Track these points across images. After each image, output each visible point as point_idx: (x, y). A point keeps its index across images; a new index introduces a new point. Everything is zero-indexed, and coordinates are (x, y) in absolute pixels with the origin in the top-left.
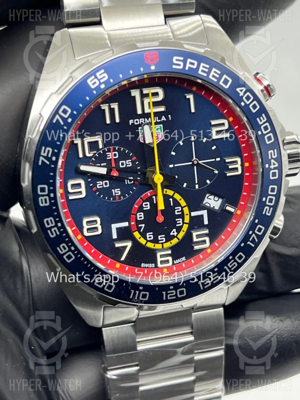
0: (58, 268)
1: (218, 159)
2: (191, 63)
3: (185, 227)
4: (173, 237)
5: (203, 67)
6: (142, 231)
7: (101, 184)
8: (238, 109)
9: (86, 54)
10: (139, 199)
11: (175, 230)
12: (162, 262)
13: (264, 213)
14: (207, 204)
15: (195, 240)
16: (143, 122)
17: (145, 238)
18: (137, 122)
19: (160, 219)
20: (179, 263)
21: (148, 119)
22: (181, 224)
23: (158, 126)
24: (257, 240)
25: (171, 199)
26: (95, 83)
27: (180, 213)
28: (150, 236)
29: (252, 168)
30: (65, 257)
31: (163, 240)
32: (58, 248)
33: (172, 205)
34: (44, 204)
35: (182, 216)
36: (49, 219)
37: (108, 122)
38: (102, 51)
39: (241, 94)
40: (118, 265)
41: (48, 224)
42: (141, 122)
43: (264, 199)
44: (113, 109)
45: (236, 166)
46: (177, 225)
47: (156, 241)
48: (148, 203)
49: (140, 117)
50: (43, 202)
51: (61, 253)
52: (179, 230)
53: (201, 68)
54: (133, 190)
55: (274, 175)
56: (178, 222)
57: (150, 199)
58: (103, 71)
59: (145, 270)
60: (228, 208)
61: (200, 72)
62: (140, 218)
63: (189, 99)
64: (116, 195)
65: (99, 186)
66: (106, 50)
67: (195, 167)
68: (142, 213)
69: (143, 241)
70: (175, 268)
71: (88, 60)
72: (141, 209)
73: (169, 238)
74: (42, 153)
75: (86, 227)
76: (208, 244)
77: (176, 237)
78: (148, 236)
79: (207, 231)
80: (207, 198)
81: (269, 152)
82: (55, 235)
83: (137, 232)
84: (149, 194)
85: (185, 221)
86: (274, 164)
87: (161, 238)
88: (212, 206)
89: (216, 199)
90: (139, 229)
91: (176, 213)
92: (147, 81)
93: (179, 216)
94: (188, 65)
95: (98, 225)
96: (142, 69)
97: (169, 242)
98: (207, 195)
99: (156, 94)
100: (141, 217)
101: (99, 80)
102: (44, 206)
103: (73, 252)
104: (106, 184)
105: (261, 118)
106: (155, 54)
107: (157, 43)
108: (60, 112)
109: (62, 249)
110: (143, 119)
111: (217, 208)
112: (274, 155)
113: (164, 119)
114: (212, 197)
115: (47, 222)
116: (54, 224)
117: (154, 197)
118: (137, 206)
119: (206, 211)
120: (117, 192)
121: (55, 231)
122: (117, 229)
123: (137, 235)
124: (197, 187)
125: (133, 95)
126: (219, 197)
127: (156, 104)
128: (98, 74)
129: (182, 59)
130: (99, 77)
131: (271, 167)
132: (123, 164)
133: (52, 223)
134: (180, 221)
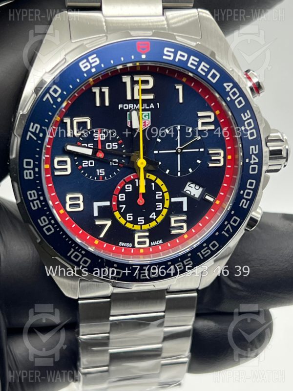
0: (38, 240)
1: (202, 150)
2: (181, 55)
3: (165, 212)
4: (152, 220)
5: (193, 60)
6: (122, 211)
7: (87, 163)
8: (224, 104)
9: (82, 38)
10: (122, 180)
11: (154, 213)
12: (139, 243)
13: (240, 205)
14: (187, 192)
15: (173, 224)
16: (132, 107)
17: (125, 218)
18: (127, 107)
19: (141, 201)
20: (156, 245)
21: (137, 105)
22: (161, 209)
23: (146, 113)
24: (231, 231)
25: (153, 184)
26: (87, 66)
27: (161, 198)
28: (130, 217)
29: (234, 161)
30: (44, 229)
31: (142, 222)
32: (39, 220)
33: (153, 189)
34: (29, 177)
35: (162, 201)
36: (32, 192)
37: (98, 104)
38: (98, 36)
39: (228, 89)
40: (96, 242)
41: (31, 197)
42: (130, 107)
43: (242, 192)
44: (104, 92)
45: (218, 157)
46: (157, 209)
47: (135, 222)
48: (131, 185)
49: (129, 102)
50: (28, 175)
51: (41, 225)
52: (158, 213)
53: (191, 61)
54: (117, 172)
55: (254, 169)
56: (158, 206)
57: (132, 182)
58: (95, 55)
59: (122, 249)
60: (207, 197)
61: (189, 65)
62: (121, 199)
63: (178, 90)
64: (101, 175)
65: (85, 165)
66: (101, 35)
67: (179, 156)
68: (124, 195)
69: (122, 221)
70: (151, 250)
71: (83, 44)
72: (123, 190)
73: (148, 221)
74: (30, 129)
75: (68, 203)
76: (185, 229)
77: (155, 220)
78: (128, 217)
79: (185, 218)
80: (189, 186)
81: (251, 147)
82: (36, 208)
83: (117, 212)
84: (132, 177)
85: (165, 206)
86: (254, 159)
87: (140, 219)
88: (192, 194)
89: (197, 187)
90: (119, 209)
91: (157, 198)
92: (138, 69)
93: (159, 201)
94: (178, 57)
95: (81, 202)
96: (133, 57)
97: (148, 225)
98: (189, 183)
99: (147, 82)
100: (123, 198)
101: (91, 64)
102: (29, 179)
103: (53, 225)
104: (91, 163)
105: (246, 114)
106: (148, 44)
107: (150, 33)
108: (51, 91)
109: (43, 221)
110: (132, 105)
111: (197, 196)
112: (256, 151)
113: (152, 106)
114: (193, 185)
115: (30, 194)
116: (36, 198)
117: (137, 180)
118: (119, 188)
119: (186, 198)
120: (101, 172)
121: (37, 203)
122: (99, 207)
123: (117, 214)
124: (179, 174)
125: (124, 80)
126: (200, 186)
127: (144, 92)
128: (90, 58)
129: (173, 50)
130: (91, 61)
131: (251, 162)
132: (109, 146)
133: (35, 196)
134: (160, 205)
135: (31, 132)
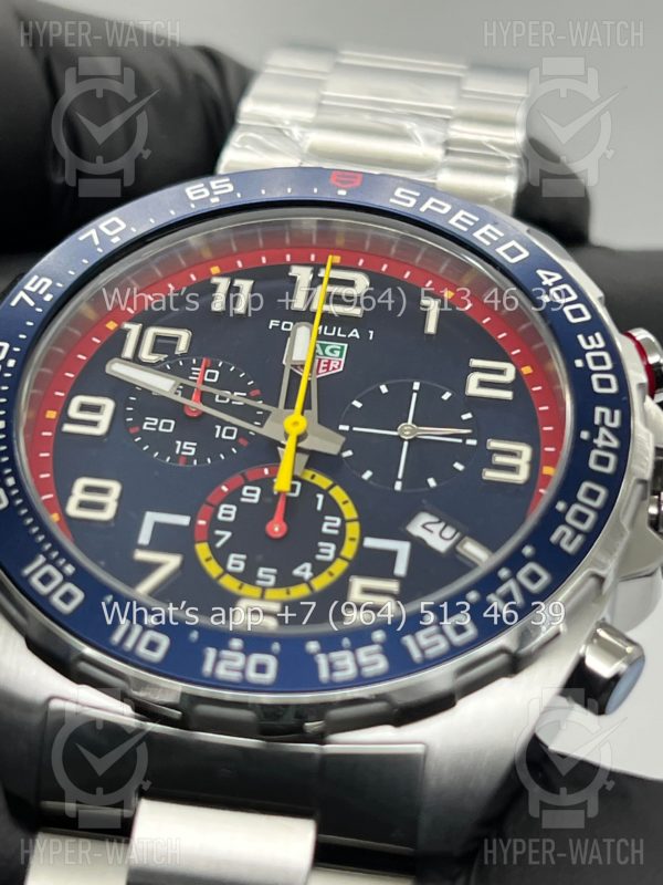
1: (472, 442)
2: (435, 205)
3: (339, 567)
4: (300, 580)
5: (464, 217)
6: (218, 545)
7: (155, 424)
10: (238, 475)
11: (308, 566)
13: (553, 540)
15: (355, 596)
17: (222, 563)
18: (288, 326)
19: (276, 528)
22: (330, 558)
24: (520, 601)
25: (320, 497)
26: (201, 193)
27: (336, 532)
28: (237, 562)
31: (268, 580)
33: (319, 507)
35: (339, 540)
37: (218, 307)
39: (548, 282)
43: (561, 507)
44: (237, 289)
45: (514, 461)
46: (318, 557)
48: (258, 489)
49: (297, 316)
52: (319, 568)
53: (457, 217)
54: (228, 454)
55: (602, 461)
56: (322, 550)
57: (264, 483)
58: (226, 180)
61: (452, 222)
62: (224, 515)
63: (426, 307)
64: (184, 453)
65: (148, 426)
67: (406, 445)
68: (234, 508)
69: (213, 569)
72: (234, 497)
73: (285, 580)
75: (77, 497)
77: (308, 583)
78: (231, 562)
79: (394, 586)
80: (424, 526)
81: (599, 409)
83: (206, 544)
84: (266, 472)
85: (342, 554)
86: (607, 439)
87: (264, 573)
89: (447, 534)
90: (212, 540)
91: (325, 530)
93: (328, 538)
94: (428, 206)
95: (111, 500)
96: (316, 190)
97: (285, 590)
98: (424, 514)
100: (228, 516)
103: (8, 490)
104: (167, 426)
105: (591, 338)
111: (441, 548)
112: (612, 421)
113: (355, 333)
114: (436, 528)
118: (225, 489)
119: (407, 545)
120: (188, 448)
122: (157, 525)
123: (203, 550)
124: (398, 485)
125: (292, 273)
128: (213, 183)
129: (417, 193)
130: (215, 188)
131: (595, 441)
132: (223, 398)
134: (329, 550)
135: (27, 292)
